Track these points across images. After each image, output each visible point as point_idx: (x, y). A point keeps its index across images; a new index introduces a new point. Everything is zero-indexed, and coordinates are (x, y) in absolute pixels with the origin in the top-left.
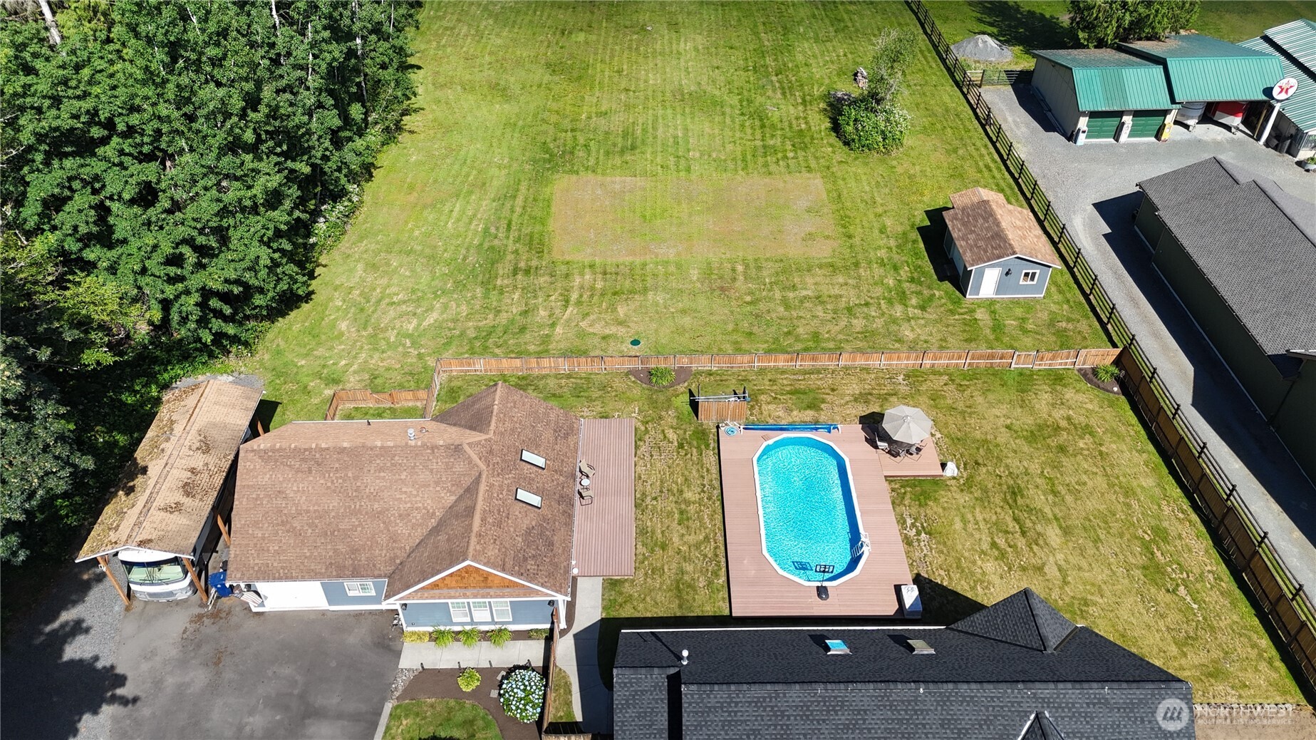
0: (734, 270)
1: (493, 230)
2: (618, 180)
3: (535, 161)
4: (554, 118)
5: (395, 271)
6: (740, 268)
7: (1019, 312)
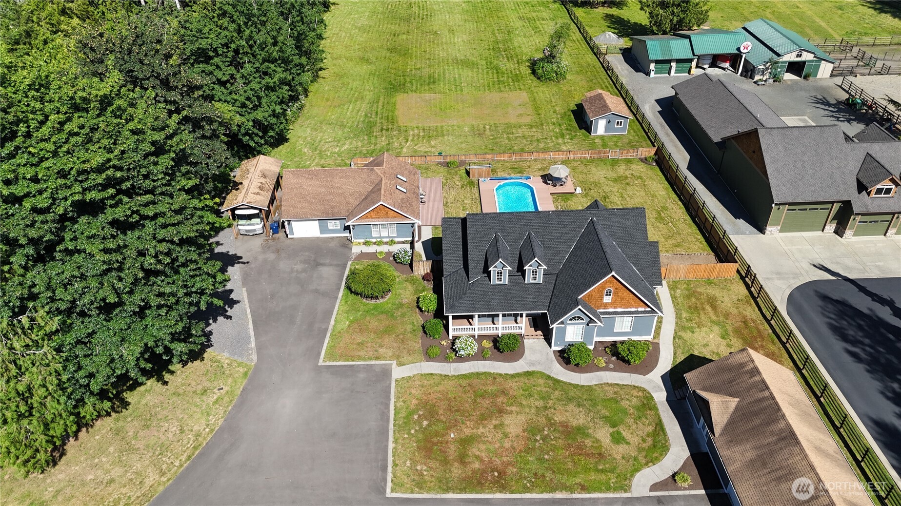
0: (484, 127)
1: (369, 115)
2: (427, 96)
3: (386, 88)
4: (394, 71)
5: (325, 131)
6: (487, 127)
7: (615, 139)
